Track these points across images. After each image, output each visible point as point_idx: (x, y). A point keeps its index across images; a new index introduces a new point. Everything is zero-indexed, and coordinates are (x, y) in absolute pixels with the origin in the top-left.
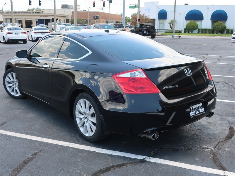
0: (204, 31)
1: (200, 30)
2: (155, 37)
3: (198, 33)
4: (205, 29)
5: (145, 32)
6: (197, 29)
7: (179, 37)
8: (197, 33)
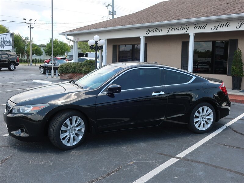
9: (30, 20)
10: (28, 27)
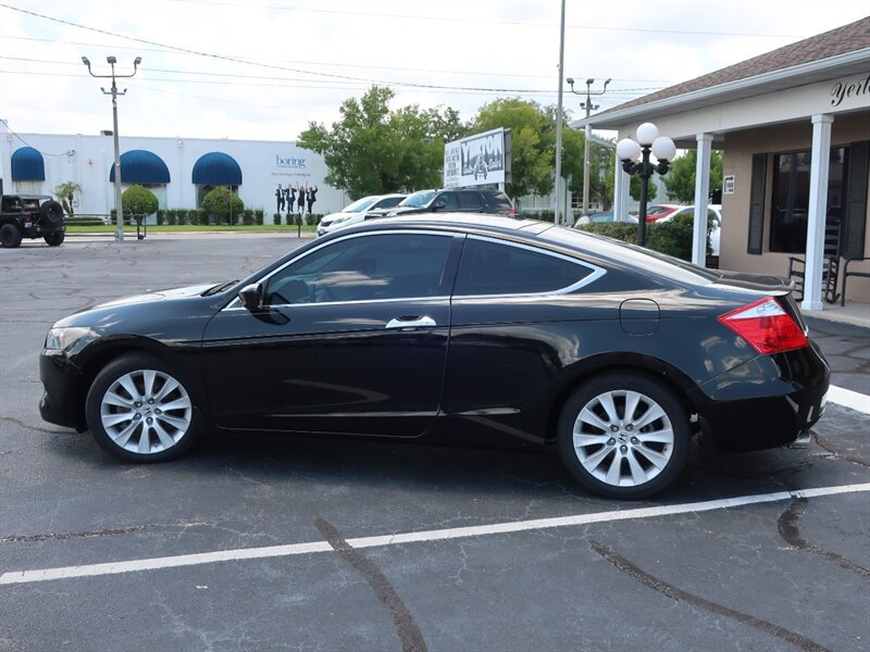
0: (177, 218)
1: (164, 216)
2: (62, 242)
3: (160, 222)
4: (179, 212)
5: (27, 225)
6: (155, 214)
7: (140, 237)
8: (155, 223)
9: (590, 82)
10: (582, 105)
